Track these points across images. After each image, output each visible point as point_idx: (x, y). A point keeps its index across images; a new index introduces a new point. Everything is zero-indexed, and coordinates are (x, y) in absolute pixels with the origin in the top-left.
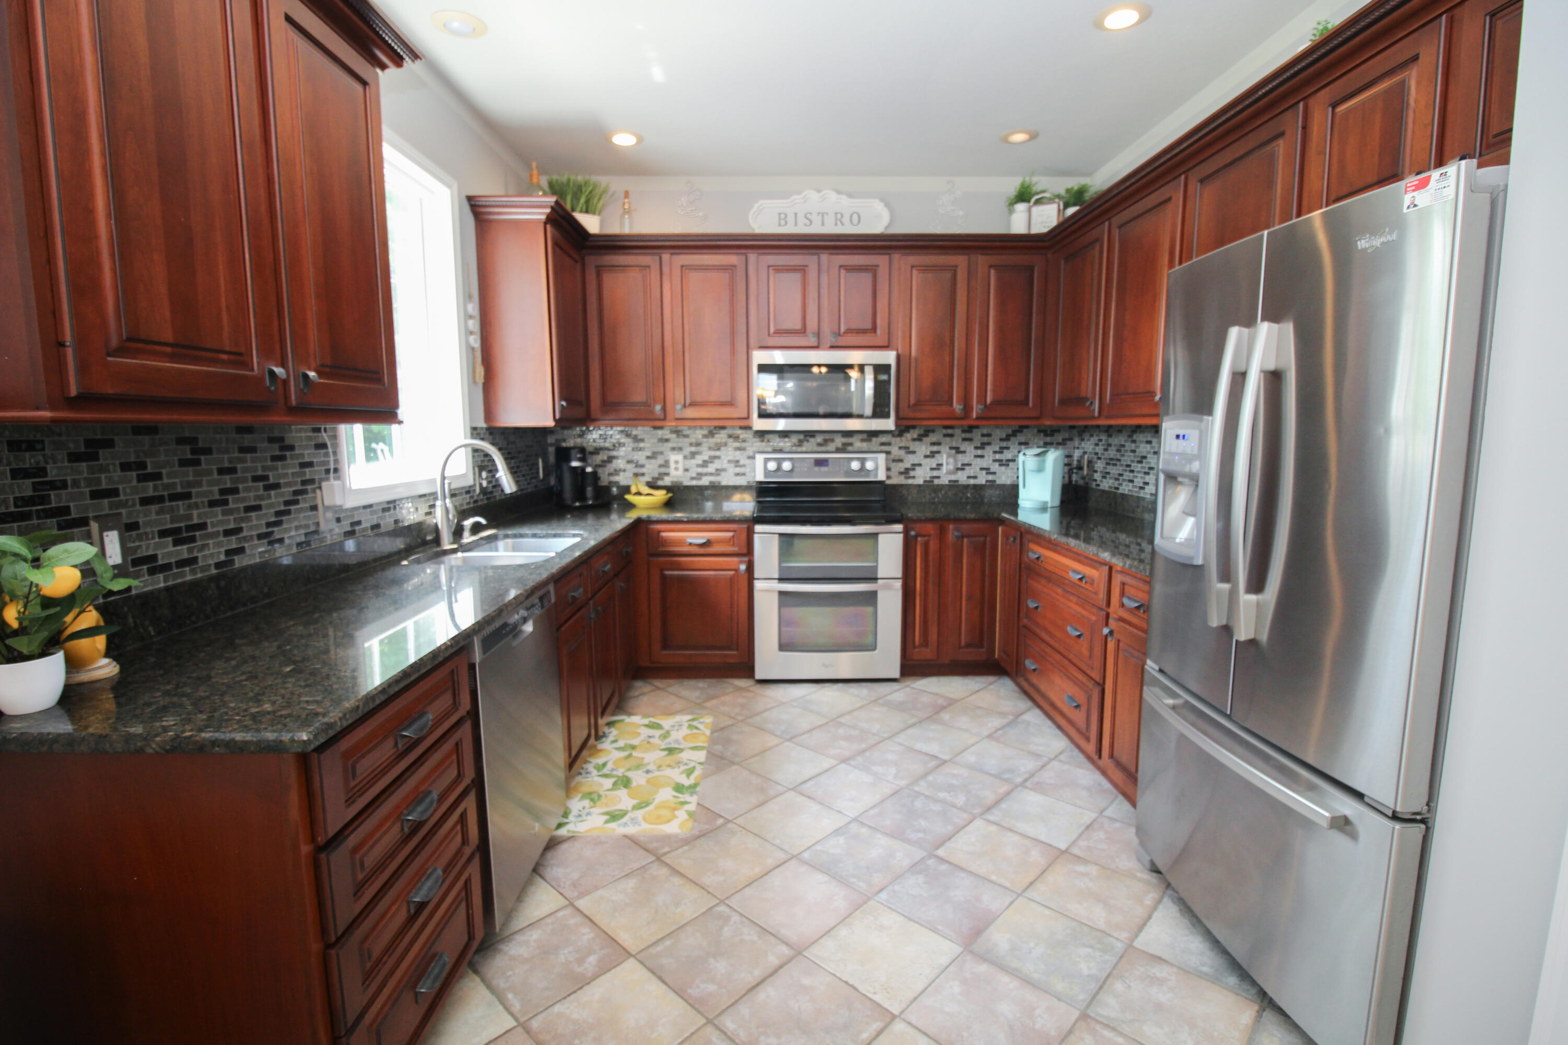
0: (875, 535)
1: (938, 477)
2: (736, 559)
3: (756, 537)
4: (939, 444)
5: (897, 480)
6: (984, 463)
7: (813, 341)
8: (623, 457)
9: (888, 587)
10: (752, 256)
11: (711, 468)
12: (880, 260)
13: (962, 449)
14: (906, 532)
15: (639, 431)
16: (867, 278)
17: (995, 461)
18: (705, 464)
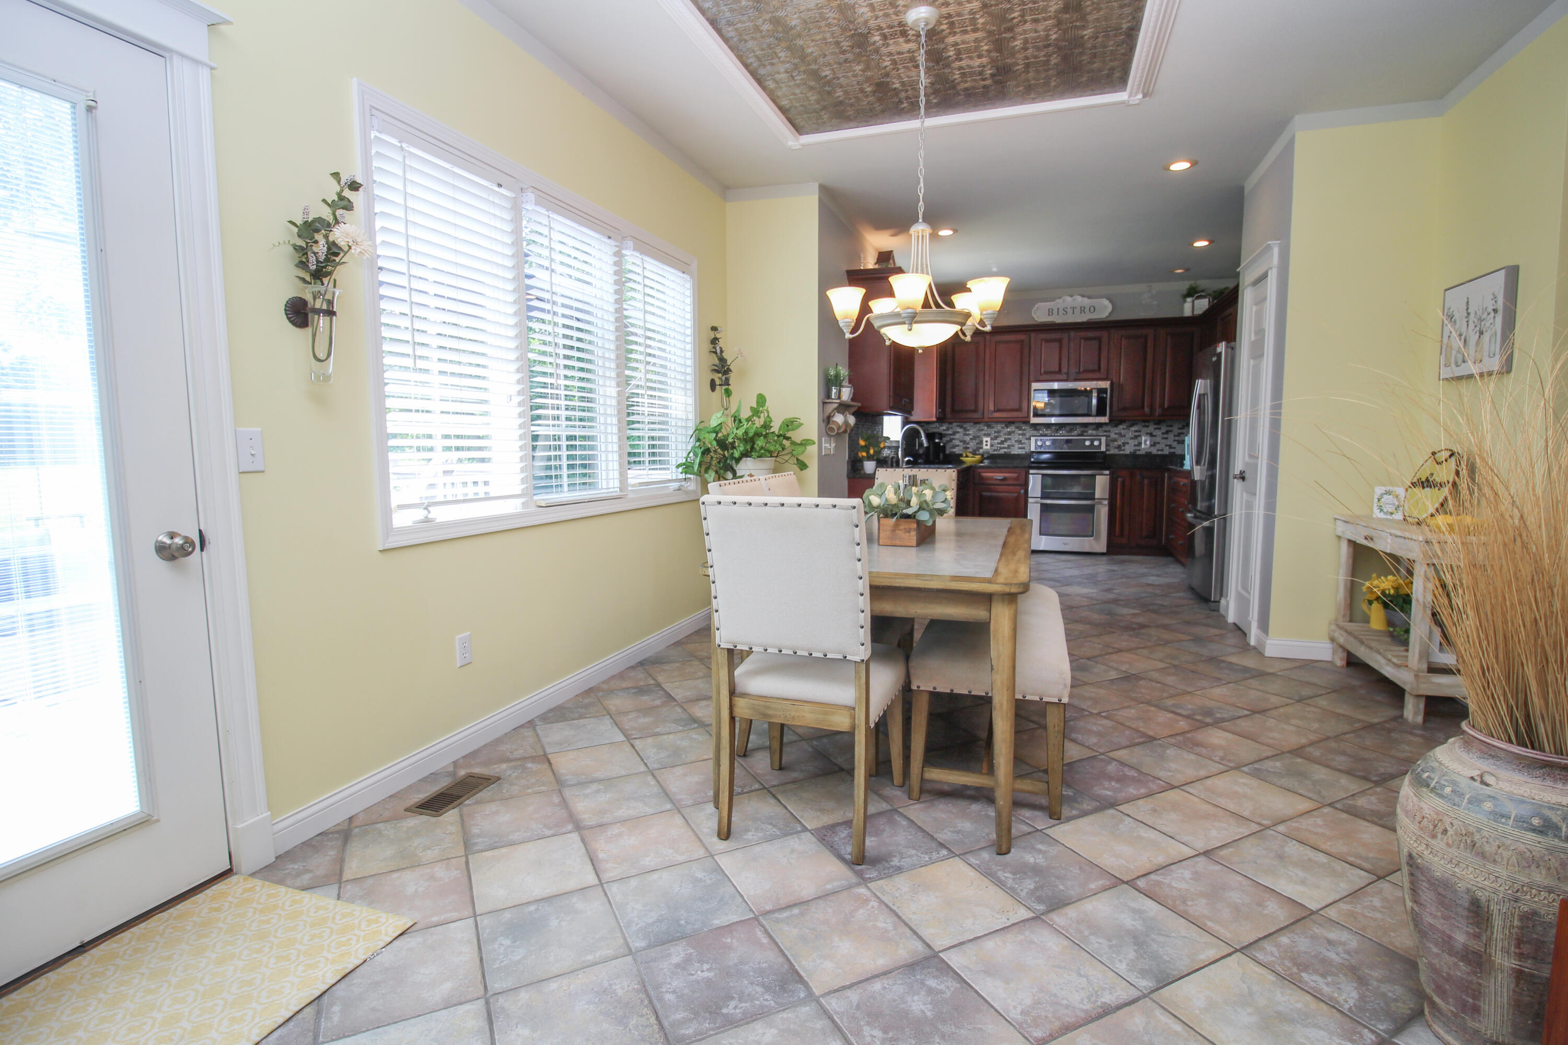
0: (1094, 476)
1: (1139, 450)
2: (1018, 487)
3: (1031, 476)
4: (1140, 431)
5: (1113, 451)
6: (1169, 442)
7: (1065, 377)
8: (958, 439)
9: (1101, 503)
10: (1033, 335)
11: (1006, 445)
12: (1104, 334)
13: (1154, 434)
14: (1111, 475)
15: (967, 426)
16: (1095, 343)
17: (1175, 441)
18: (1002, 442)
